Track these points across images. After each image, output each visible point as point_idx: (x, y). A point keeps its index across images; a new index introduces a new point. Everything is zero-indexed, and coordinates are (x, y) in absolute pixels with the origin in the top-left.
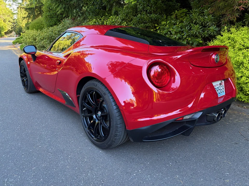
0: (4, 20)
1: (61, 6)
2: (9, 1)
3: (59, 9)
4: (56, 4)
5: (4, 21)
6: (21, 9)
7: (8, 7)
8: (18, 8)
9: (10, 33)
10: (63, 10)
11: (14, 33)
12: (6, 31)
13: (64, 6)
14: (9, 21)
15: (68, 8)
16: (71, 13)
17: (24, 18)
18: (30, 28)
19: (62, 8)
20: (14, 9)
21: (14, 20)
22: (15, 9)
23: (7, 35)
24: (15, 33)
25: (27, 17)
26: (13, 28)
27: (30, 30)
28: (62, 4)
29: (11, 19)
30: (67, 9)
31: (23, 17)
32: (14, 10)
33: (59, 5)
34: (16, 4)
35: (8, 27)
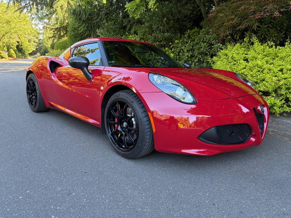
0: (29, 40)
1: (84, 25)
2: (35, 21)
3: (81, 27)
4: (79, 23)
5: (29, 41)
6: (47, 29)
7: (34, 26)
8: (43, 27)
9: (35, 54)
10: (86, 28)
11: (38, 54)
12: (30, 52)
13: (87, 25)
14: (34, 42)
15: (91, 27)
16: (94, 32)
17: (50, 38)
18: (55, 48)
19: (85, 27)
20: (40, 29)
21: (40, 40)
22: (41, 29)
23: (31, 56)
24: (39, 54)
25: (52, 37)
26: (38, 48)
27: (54, 50)
28: (85, 23)
29: (37, 40)
30: (90, 28)
31: (48, 37)
32: (40, 30)
33: (82, 24)
34: (42, 23)
35: (33, 48)
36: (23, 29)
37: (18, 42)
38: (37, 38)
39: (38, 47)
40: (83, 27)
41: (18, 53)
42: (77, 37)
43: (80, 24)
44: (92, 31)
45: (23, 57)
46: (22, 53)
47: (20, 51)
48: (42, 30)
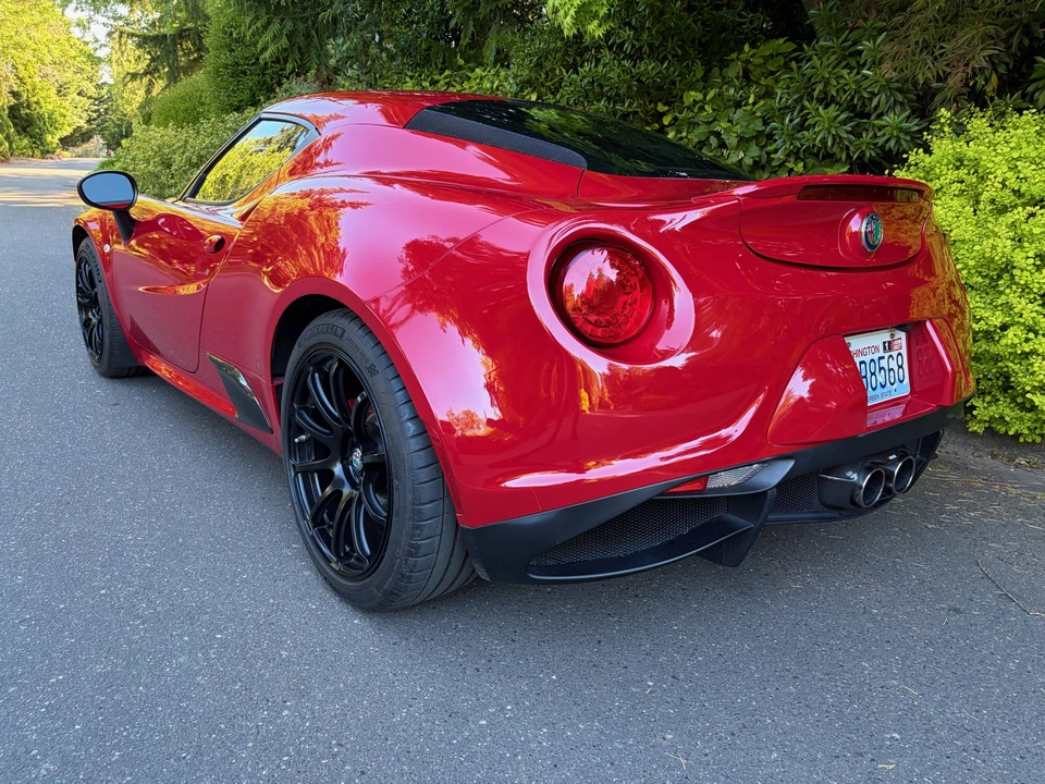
0: (61, 86)
1: (275, 27)
2: (77, 9)
3: (267, 37)
4: (257, 18)
5: (59, 92)
6: (123, 41)
7: (76, 32)
8: (109, 34)
9: (83, 141)
10: (284, 42)
11: (97, 141)
12: (65, 134)
13: (289, 25)
14: (79, 94)
15: (308, 36)
16: (319, 56)
17: (134, 76)
18: (155, 118)
19: (282, 34)
20: (97, 41)
21: (99, 87)
22: (103, 42)
23: (71, 148)
24: (101, 141)
25: (146, 73)
26: (95, 119)
27: (153, 127)
28: (282, 20)
29: (90, 85)
30: (301, 40)
31: (128, 74)
32: (97, 45)
33: (269, 23)
34: (105, 20)
35: (76, 118)
36: (30, 43)
37: (15, 94)
38: (91, 79)
39: (95, 115)
40: (271, 34)
41: (17, 138)
42: (245, 73)
43: (259, 24)
44: (314, 51)
45: (37, 152)
46: (31, 137)
47: (24, 130)
48: (106, 46)
